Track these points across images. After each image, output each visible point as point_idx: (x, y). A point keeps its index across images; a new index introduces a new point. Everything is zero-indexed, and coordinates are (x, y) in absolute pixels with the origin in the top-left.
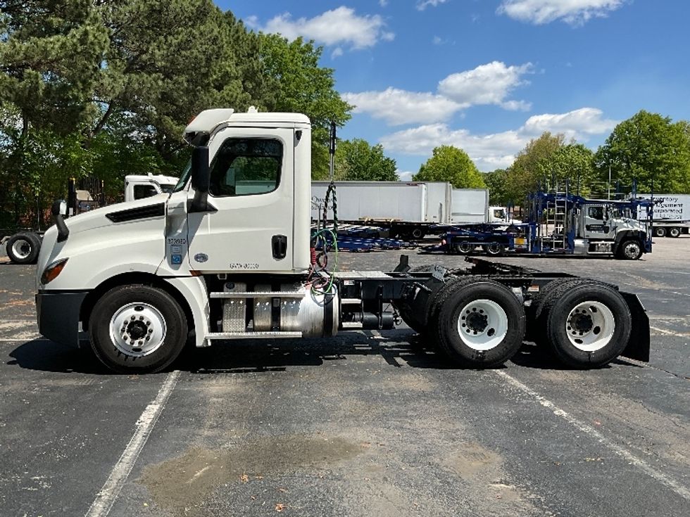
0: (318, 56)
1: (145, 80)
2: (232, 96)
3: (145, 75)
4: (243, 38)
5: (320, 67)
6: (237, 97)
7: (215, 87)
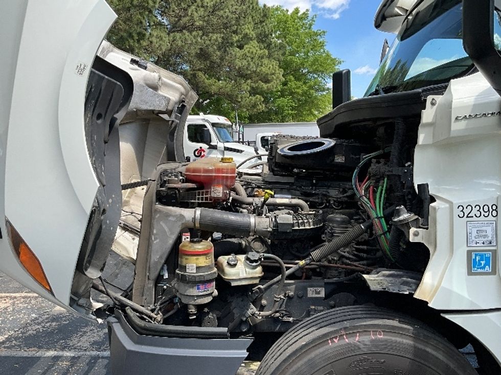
0: (313, 23)
1: (187, 37)
2: (252, 52)
3: (187, 34)
4: (256, 8)
5: (314, 29)
6: (256, 54)
7: (238, 47)
